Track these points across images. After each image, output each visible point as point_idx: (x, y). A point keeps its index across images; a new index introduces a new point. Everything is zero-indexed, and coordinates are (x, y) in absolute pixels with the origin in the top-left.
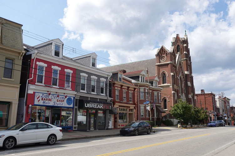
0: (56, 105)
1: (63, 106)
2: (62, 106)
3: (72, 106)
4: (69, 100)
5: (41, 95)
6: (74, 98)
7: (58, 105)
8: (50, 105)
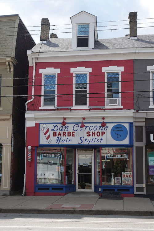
0: (87, 143)
1: (104, 143)
2: (99, 143)
3: (126, 142)
4: (118, 131)
5: (51, 127)
6: (131, 124)
7: (91, 143)
8: (71, 143)
